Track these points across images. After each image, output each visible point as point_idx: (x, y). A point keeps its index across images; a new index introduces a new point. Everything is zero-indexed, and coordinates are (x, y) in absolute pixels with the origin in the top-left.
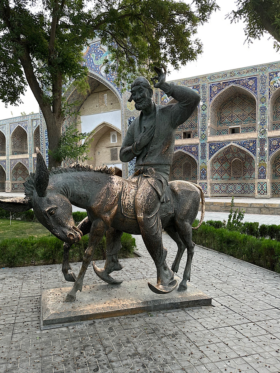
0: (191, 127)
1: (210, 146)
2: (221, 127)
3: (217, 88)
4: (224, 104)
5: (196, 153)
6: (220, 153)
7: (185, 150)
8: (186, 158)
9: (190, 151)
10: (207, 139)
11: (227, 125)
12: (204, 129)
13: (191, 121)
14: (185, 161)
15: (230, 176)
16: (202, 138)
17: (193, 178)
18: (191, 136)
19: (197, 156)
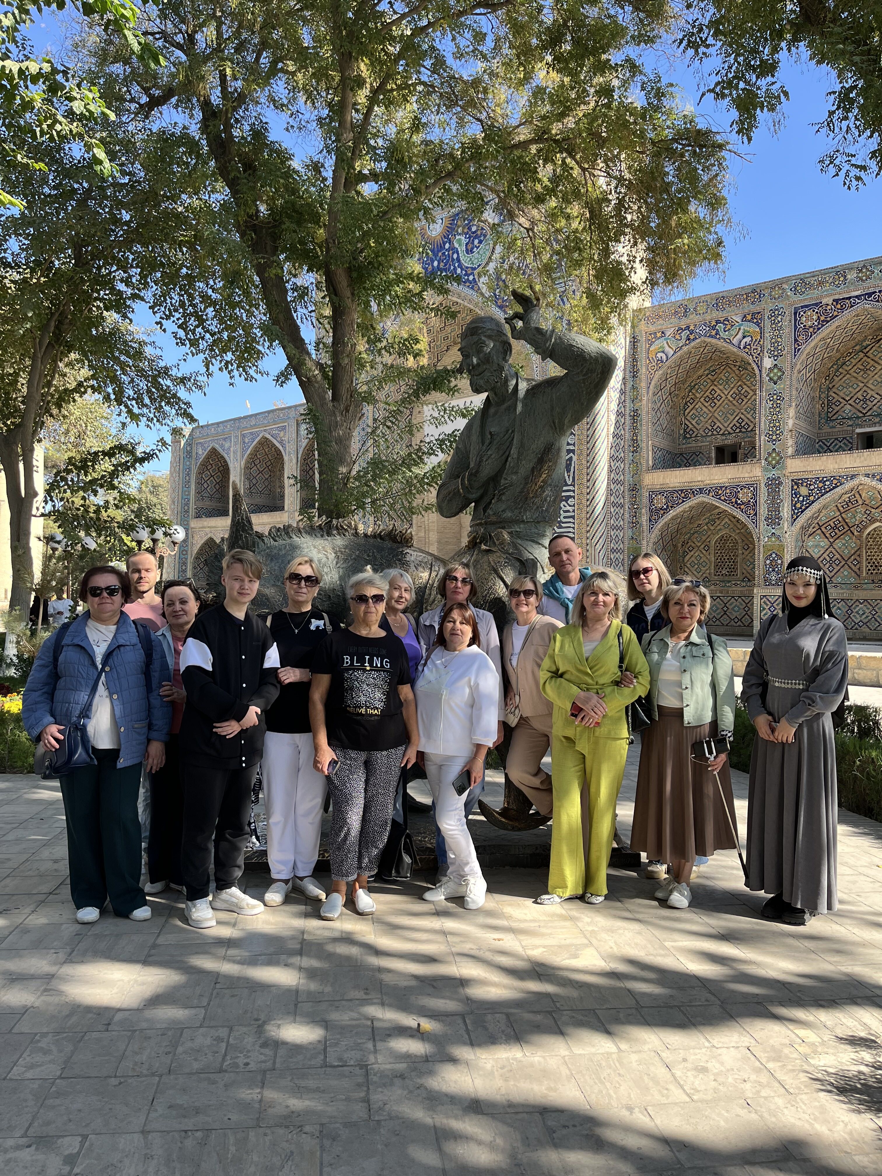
0: (740, 431)
1: (795, 487)
2: (830, 430)
3: (815, 317)
4: (840, 363)
5: (751, 506)
6: (825, 507)
7: (719, 499)
8: (723, 522)
9: (734, 500)
10: (784, 467)
11: (850, 423)
12: (775, 435)
13: (740, 415)
14: (720, 530)
15: (859, 576)
16: (769, 463)
17: (743, 581)
18: (740, 457)
19: (756, 514)
